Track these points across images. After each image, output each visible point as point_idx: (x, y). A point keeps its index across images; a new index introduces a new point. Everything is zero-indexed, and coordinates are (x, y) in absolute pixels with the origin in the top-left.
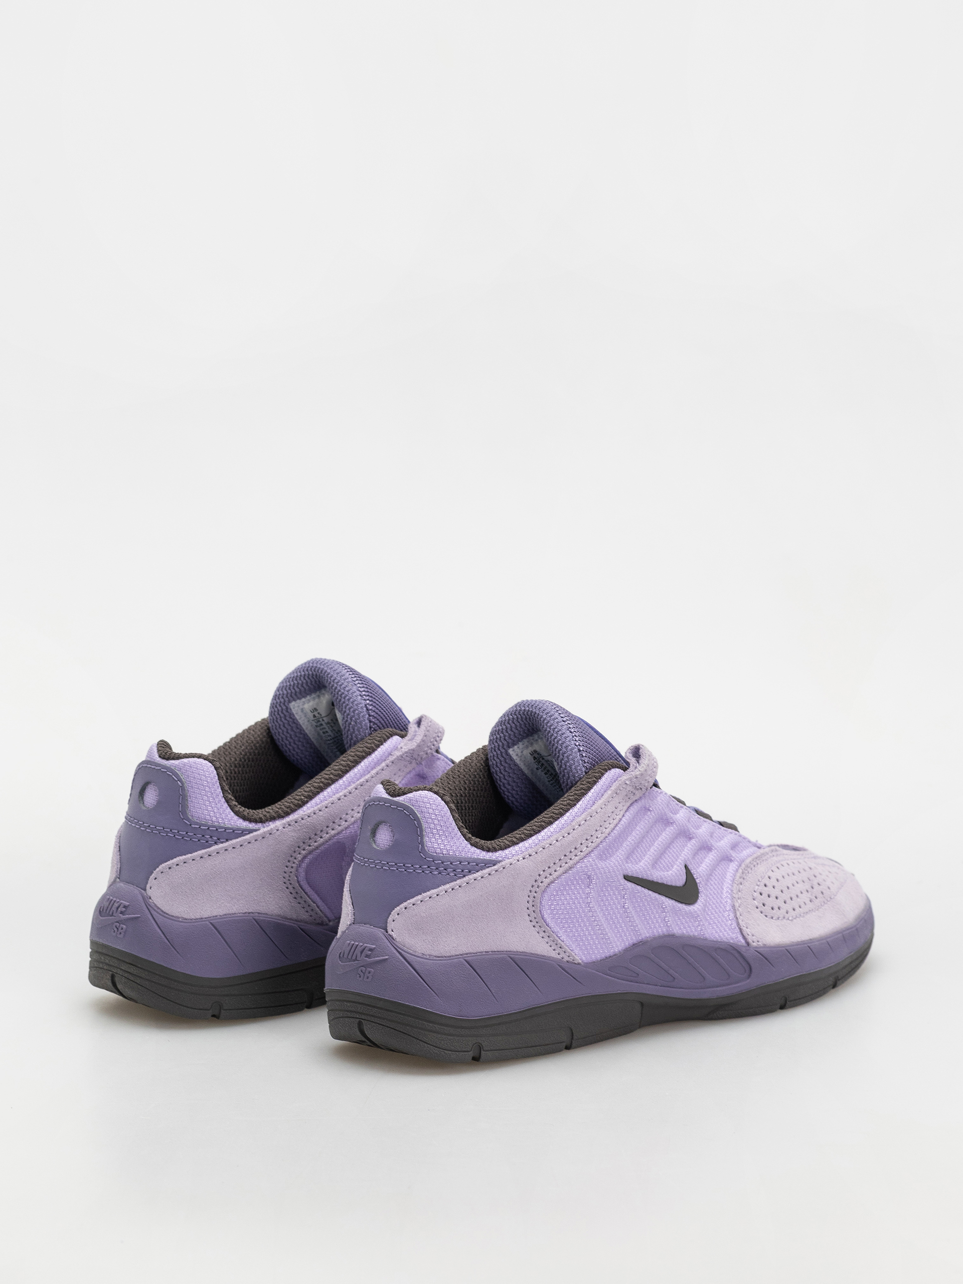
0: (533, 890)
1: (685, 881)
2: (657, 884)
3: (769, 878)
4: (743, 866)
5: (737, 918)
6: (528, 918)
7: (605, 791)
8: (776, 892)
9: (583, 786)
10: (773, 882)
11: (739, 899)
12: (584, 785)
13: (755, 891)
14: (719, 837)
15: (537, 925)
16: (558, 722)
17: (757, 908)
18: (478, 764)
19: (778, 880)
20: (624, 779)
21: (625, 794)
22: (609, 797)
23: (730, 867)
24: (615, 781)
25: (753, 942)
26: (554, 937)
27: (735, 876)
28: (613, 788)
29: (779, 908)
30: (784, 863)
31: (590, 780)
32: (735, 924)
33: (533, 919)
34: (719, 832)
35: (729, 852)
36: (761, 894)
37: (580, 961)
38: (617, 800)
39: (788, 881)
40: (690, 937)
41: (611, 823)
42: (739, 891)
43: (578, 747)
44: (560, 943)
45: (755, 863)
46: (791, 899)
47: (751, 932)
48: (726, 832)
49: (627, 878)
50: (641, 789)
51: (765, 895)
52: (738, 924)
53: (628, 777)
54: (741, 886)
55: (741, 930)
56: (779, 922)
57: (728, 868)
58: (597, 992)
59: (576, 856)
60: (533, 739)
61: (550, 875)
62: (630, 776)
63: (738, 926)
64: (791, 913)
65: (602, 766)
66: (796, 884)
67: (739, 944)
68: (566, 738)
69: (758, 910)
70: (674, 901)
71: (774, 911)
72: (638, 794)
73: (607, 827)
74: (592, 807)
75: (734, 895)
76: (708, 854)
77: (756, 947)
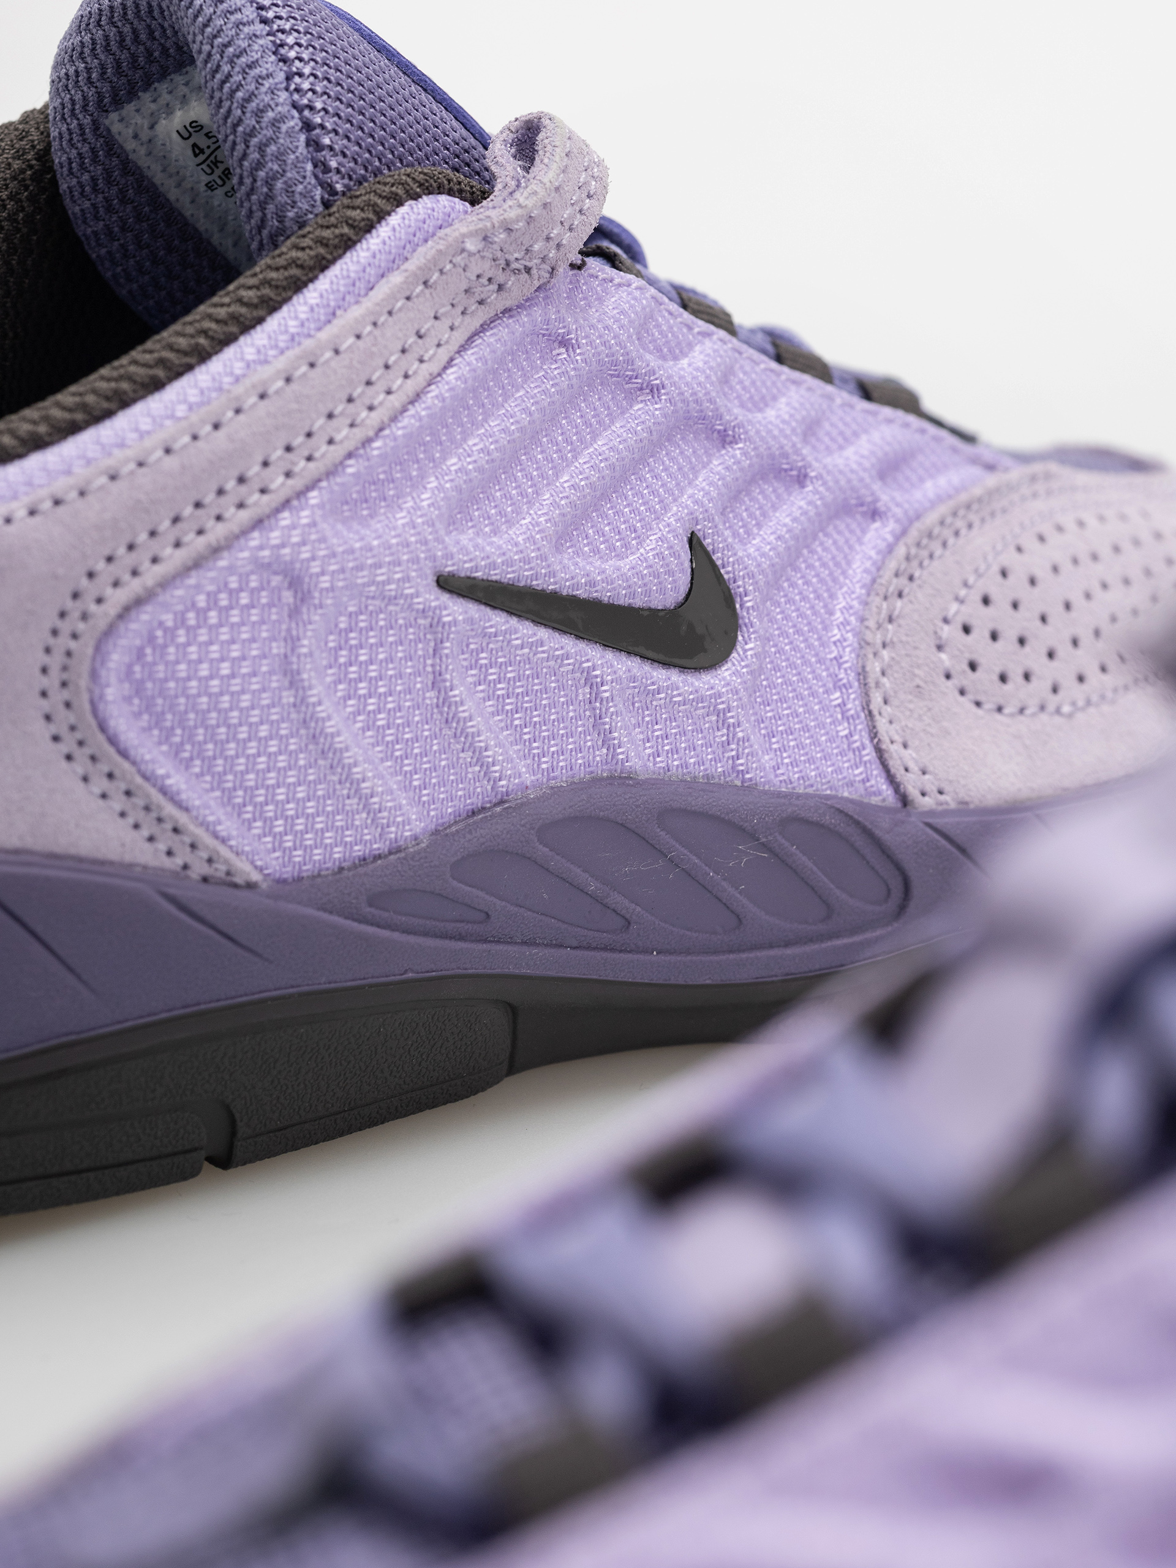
0: (65, 627)
1: (684, 588)
2: (574, 601)
3: (1004, 574)
4: (914, 533)
5: (870, 712)
6: (43, 731)
7: (383, 276)
8: (1025, 621)
9: (300, 254)
10: (1017, 585)
11: (884, 645)
12: (303, 249)
13: (946, 621)
14: (841, 433)
15: (81, 754)
16: (239, 25)
17: (948, 676)
18: (17, 165)
19: (1033, 582)
20: (457, 234)
21: (464, 286)
22: (392, 297)
23: (870, 535)
24: (426, 241)
25: (923, 794)
26: (148, 796)
27: (879, 569)
28: (411, 265)
29: (1027, 677)
30: (1068, 521)
31: (327, 233)
32: (862, 737)
33: (64, 731)
34: (841, 419)
35: (867, 487)
36: (967, 630)
37: (255, 877)
38: (424, 305)
39: (1071, 584)
40: (691, 784)
41: (395, 387)
42: (890, 620)
43: (306, 113)
44: (171, 817)
45: (960, 524)
46: (1075, 642)
47: (916, 761)
48: (870, 419)
49: (447, 583)
50: (528, 270)
51: (980, 634)
52: (874, 734)
53: (472, 228)
54: (899, 603)
55: (880, 752)
56: (1022, 724)
57: (859, 541)
58: (323, 980)
59: (241, 506)
60: (187, 84)
61: (135, 573)
62: (480, 226)
63: (872, 740)
64: (1072, 690)
65: (385, 184)
66: (1097, 591)
67: (875, 800)
68: (259, 80)
69: (949, 683)
70: (638, 660)
71: (1008, 687)
72: (518, 288)
73: (376, 403)
74: (319, 329)
75: (869, 636)
76: (790, 494)
77: (931, 813)
